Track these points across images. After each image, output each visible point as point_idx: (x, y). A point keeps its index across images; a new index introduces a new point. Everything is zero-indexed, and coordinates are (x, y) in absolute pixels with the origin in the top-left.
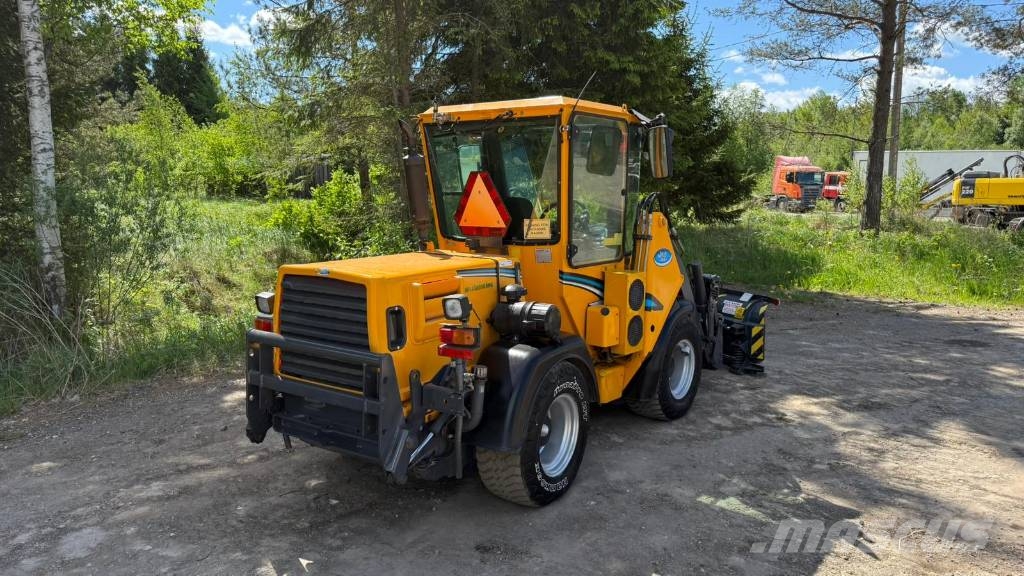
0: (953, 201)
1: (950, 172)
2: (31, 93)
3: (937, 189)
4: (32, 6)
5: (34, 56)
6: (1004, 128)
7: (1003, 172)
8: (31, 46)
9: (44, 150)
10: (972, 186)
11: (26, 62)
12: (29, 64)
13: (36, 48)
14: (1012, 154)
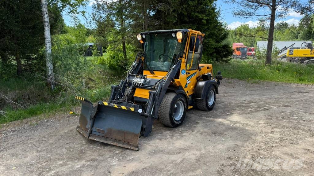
0: (287, 56)
1: (285, 47)
2: (45, 26)
3: (281, 52)
4: (46, 1)
5: (46, 16)
6: (298, 34)
7: (301, 47)
8: (45, 13)
9: (49, 42)
10: (293, 51)
11: (44, 17)
12: (45, 18)
13: (46, 14)
14: (303, 42)
